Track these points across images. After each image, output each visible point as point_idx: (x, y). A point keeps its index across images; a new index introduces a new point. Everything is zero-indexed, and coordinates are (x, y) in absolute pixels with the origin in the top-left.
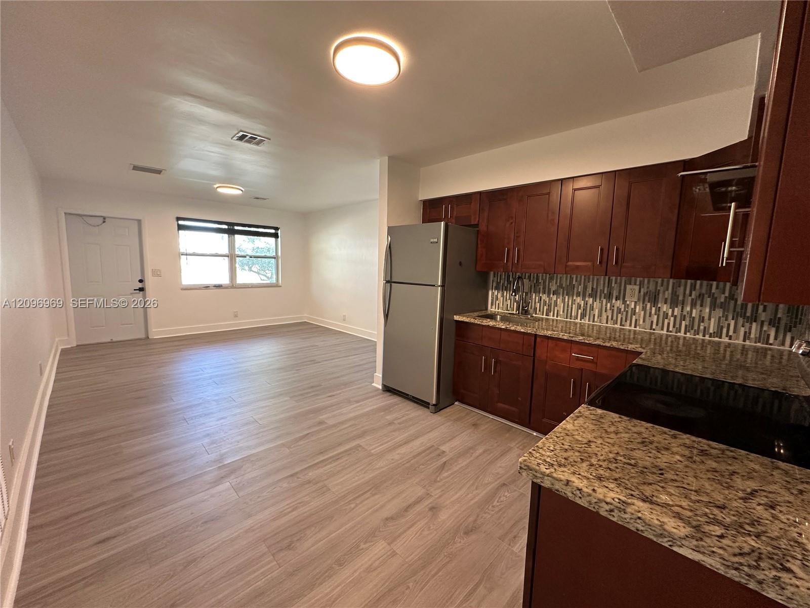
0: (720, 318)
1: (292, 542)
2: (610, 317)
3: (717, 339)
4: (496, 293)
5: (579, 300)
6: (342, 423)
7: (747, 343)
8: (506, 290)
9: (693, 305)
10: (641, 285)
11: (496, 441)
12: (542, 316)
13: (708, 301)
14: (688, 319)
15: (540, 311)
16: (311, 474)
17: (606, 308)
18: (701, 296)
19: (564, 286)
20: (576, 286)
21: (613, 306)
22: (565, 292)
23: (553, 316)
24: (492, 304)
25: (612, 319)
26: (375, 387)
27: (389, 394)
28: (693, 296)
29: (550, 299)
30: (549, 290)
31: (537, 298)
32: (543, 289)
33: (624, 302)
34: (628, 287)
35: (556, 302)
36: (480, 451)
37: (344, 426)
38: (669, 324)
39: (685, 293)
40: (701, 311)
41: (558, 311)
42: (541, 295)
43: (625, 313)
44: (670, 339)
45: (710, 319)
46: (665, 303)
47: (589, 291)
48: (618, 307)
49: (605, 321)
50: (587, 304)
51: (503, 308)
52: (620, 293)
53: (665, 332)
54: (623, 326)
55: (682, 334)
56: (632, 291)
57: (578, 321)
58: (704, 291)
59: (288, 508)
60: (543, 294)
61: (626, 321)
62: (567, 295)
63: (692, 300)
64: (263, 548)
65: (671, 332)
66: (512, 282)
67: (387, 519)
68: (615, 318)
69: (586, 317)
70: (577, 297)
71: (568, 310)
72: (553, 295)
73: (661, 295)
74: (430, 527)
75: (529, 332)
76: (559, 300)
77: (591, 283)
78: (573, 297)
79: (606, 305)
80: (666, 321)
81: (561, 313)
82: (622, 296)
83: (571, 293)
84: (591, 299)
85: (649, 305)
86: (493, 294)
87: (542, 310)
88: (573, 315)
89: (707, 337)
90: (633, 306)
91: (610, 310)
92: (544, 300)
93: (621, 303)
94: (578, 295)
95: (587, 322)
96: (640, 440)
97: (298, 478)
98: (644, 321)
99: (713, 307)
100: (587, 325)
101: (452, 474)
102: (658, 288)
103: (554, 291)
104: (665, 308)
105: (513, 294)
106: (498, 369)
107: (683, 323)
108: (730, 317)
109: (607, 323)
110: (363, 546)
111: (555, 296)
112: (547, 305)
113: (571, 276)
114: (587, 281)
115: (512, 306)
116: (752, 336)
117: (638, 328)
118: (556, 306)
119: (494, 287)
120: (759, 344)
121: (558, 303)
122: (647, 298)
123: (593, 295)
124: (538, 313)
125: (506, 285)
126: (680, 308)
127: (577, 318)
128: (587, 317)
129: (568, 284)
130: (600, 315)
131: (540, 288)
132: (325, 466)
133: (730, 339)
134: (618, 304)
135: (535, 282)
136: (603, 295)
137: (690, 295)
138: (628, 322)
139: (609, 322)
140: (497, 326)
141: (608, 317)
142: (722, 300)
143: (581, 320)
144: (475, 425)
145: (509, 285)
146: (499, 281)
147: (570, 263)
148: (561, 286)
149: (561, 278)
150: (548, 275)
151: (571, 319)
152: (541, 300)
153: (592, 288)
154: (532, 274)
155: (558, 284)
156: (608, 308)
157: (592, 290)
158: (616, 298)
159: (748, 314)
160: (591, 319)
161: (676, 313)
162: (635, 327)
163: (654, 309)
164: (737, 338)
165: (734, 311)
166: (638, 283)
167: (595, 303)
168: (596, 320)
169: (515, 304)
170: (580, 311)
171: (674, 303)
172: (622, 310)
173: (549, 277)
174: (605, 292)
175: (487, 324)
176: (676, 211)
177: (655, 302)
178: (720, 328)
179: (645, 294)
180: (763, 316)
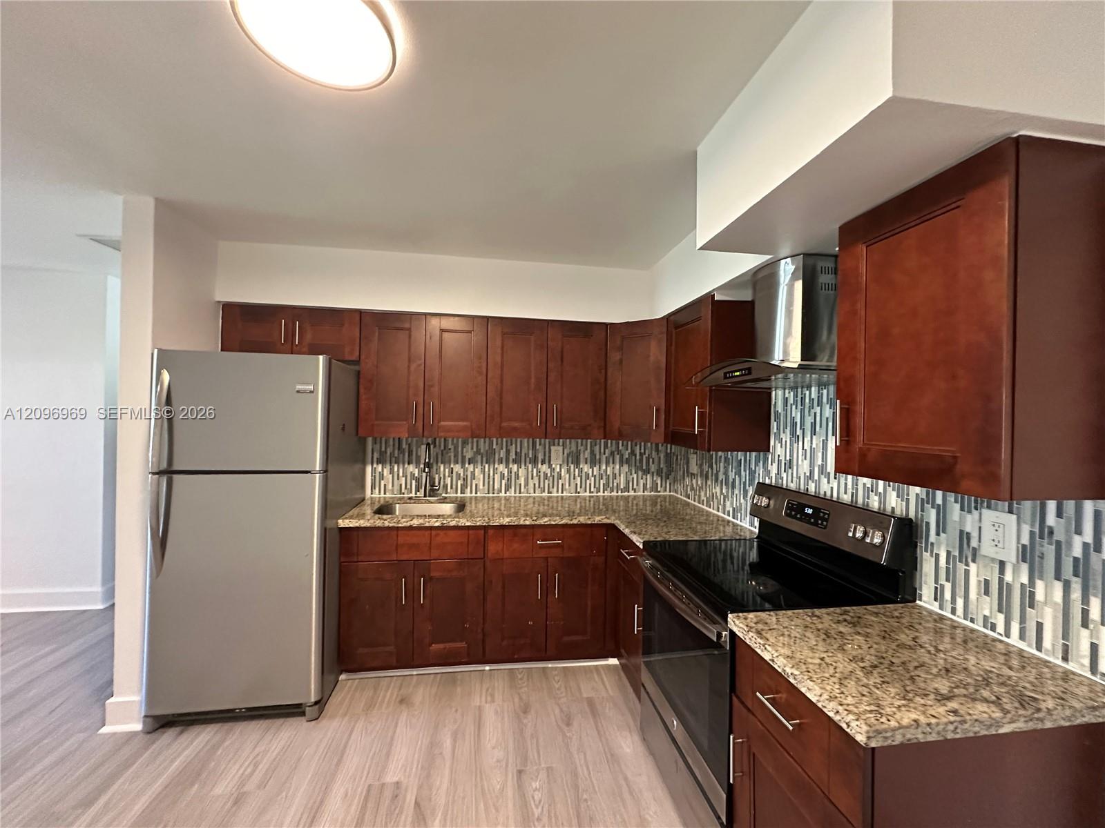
0: (626, 473)
2: (537, 485)
3: (626, 494)
4: (380, 468)
7: (646, 493)
9: (607, 464)
10: (564, 446)
13: (617, 457)
14: (604, 477)
17: (532, 475)
18: (612, 454)
19: (482, 451)
21: (540, 472)
24: (373, 487)
25: (539, 487)
26: (114, 734)
28: (607, 455)
31: (447, 470)
33: (550, 466)
34: (552, 448)
35: (473, 474)
38: (590, 484)
39: (600, 452)
40: (613, 468)
41: (476, 485)
43: (551, 479)
44: (592, 499)
45: (620, 476)
46: (586, 463)
48: (544, 472)
49: (532, 491)
50: (511, 473)
51: (393, 491)
52: (545, 455)
53: (587, 494)
54: (551, 493)
55: (601, 494)
56: (557, 452)
58: (614, 449)
60: (454, 465)
61: (553, 487)
62: (487, 463)
63: (606, 457)
65: (592, 493)
68: (542, 486)
69: (511, 488)
70: (499, 464)
71: (489, 482)
72: (469, 464)
73: (582, 455)
75: (478, 524)
76: (476, 470)
77: (514, 445)
78: (494, 466)
79: (532, 471)
80: (588, 482)
81: (481, 487)
82: (547, 460)
83: (492, 460)
84: (516, 466)
86: (374, 471)
87: (454, 487)
88: (496, 487)
89: (620, 493)
90: (558, 470)
91: (537, 476)
92: (457, 472)
93: (547, 467)
94: (501, 462)
95: (513, 494)
98: (569, 485)
99: (621, 465)
100: (513, 499)
102: (579, 448)
104: (586, 468)
105: (427, 470)
106: (428, 592)
107: (601, 481)
108: (633, 472)
109: (535, 493)
111: (472, 465)
112: (462, 479)
115: (408, 487)
116: (648, 486)
117: (565, 494)
118: (474, 479)
119: (375, 460)
120: (652, 493)
121: (476, 474)
122: (570, 460)
123: (517, 461)
124: (449, 490)
125: (396, 455)
126: (598, 466)
127: (501, 492)
128: (513, 488)
129: (487, 448)
130: (527, 484)
131: (450, 457)
133: (635, 492)
134: (544, 468)
135: (442, 448)
136: (528, 460)
137: (605, 454)
138: (555, 488)
139: (537, 491)
140: (427, 524)
141: (535, 484)
142: (627, 456)
143: (506, 493)
145: (401, 455)
146: (383, 449)
147: (504, 424)
148: (478, 452)
149: (477, 442)
150: (460, 439)
151: (493, 493)
152: (452, 473)
153: (516, 452)
155: (475, 450)
156: (535, 474)
157: (516, 455)
158: (542, 462)
159: (644, 468)
160: (518, 491)
161: (595, 473)
162: (562, 493)
163: (577, 470)
164: (639, 491)
165: (635, 466)
166: (561, 444)
167: (520, 470)
168: (522, 490)
169: (414, 482)
170: (504, 482)
171: (593, 462)
172: (549, 475)
173: (462, 441)
174: (530, 456)
177: (577, 463)
178: (627, 483)
179: (568, 455)
180: (653, 468)
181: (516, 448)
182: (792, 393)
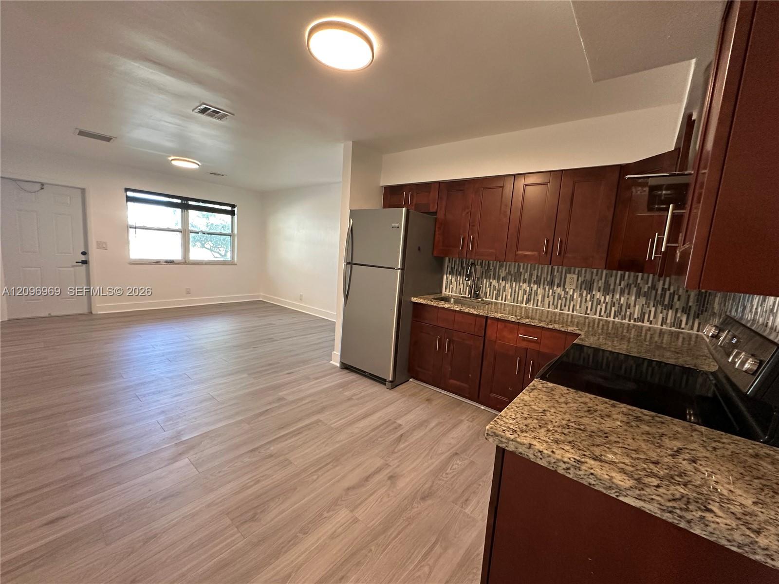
0: (643, 305)
1: (255, 514)
2: (551, 303)
3: (640, 323)
4: (450, 277)
5: (525, 286)
6: (302, 399)
7: (664, 327)
8: (460, 275)
9: (622, 293)
10: (579, 275)
11: (448, 415)
12: (492, 300)
13: (634, 290)
14: (617, 305)
15: (489, 295)
16: (273, 449)
17: (548, 294)
18: (628, 286)
19: (512, 273)
20: (523, 273)
21: (555, 293)
22: (513, 279)
23: (502, 300)
24: (446, 288)
25: (553, 304)
26: (333, 365)
27: (346, 371)
28: (622, 286)
29: (500, 285)
30: (499, 276)
31: (488, 283)
32: (493, 274)
33: (564, 289)
34: (568, 276)
35: (504, 287)
36: (433, 424)
37: (304, 402)
38: (601, 309)
39: (615, 283)
40: (628, 299)
41: (506, 295)
42: (491, 281)
43: (564, 299)
44: (601, 322)
45: (635, 306)
46: (599, 291)
47: (534, 278)
48: (558, 294)
49: (547, 306)
50: (532, 290)
51: (456, 291)
52: (561, 281)
53: (597, 317)
54: (562, 310)
55: (611, 319)
56: (572, 279)
57: (524, 305)
58: (631, 282)
59: (251, 482)
60: (493, 280)
61: (565, 306)
62: (514, 281)
63: (621, 288)
64: (227, 521)
65: (602, 316)
66: (466, 268)
67: (348, 489)
68: (555, 303)
69: (530, 301)
70: (523, 283)
71: (515, 295)
72: (502, 281)
73: (595, 284)
74: (389, 495)
75: (481, 314)
76: (507, 285)
77: (536, 271)
78: (519, 284)
79: (549, 291)
80: (599, 307)
81: (509, 298)
82: (562, 284)
83: (518, 279)
84: (536, 286)
85: (585, 292)
86: (447, 278)
87: (491, 295)
88: (519, 299)
89: (632, 322)
90: (571, 293)
91: (552, 296)
92: (494, 285)
93: (562, 290)
94: (525, 281)
95: (531, 306)
96: (586, 409)
97: (259, 452)
98: (580, 307)
99: (638, 295)
100: (531, 309)
101: (408, 445)
102: (593, 278)
103: (503, 278)
104: (598, 295)
105: (467, 279)
106: (452, 347)
107: (613, 308)
108: (652, 305)
109: (549, 308)
110: (326, 514)
111: (504, 282)
112: (497, 290)
113: (518, 264)
114: (532, 270)
115: (465, 290)
116: (669, 321)
117: (575, 313)
118: (505, 291)
119: (448, 272)
120: (673, 329)
121: (506, 288)
122: (583, 287)
123: (538, 282)
124: (488, 297)
125: (460, 270)
126: (611, 295)
127: (523, 303)
128: (532, 302)
129: (516, 271)
130: (543, 301)
131: (490, 274)
132: (286, 440)
133: (651, 324)
134: (559, 290)
135: (486, 268)
136: (546, 283)
137: (620, 285)
138: (567, 307)
139: (550, 307)
140: (452, 308)
141: (549, 302)
142: (646, 290)
143: (526, 305)
144: (428, 400)
145: (462, 271)
146: (453, 266)
147: (520, 252)
148: (509, 273)
149: (510, 265)
150: (498, 262)
151: (517, 303)
152: (491, 285)
153: (537, 276)
154: (484, 261)
155: (507, 271)
156: (550, 294)
157: (537, 278)
158: (558, 285)
159: (666, 302)
160: (535, 305)
161: (607, 301)
162: (573, 312)
163: (589, 296)
164: (656, 323)
165: (655, 299)
166: (576, 272)
167: (539, 289)
168: (539, 304)
169: (468, 288)
170: (525, 296)
171: (606, 290)
172: (562, 296)
173: (499, 265)
174: (548, 280)
175: (443, 306)
176: (612, 210)
177: (590, 290)
178: (643, 314)
179: (582, 283)
180: (678, 304)
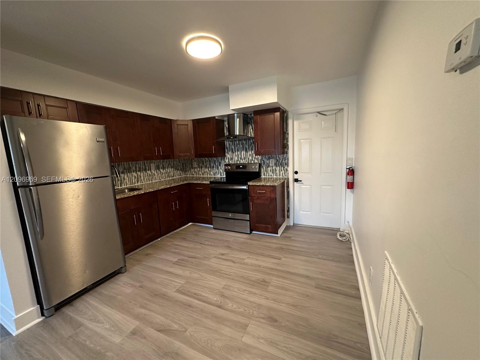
7: (178, 177)
9: (167, 168)
10: (154, 163)
13: (170, 166)
14: (167, 173)
19: (126, 168)
20: (132, 167)
22: (127, 171)
25: (148, 179)
28: (167, 165)
29: (121, 177)
33: (151, 171)
35: (124, 178)
40: (169, 170)
41: (126, 182)
43: (152, 176)
45: (171, 172)
48: (149, 174)
49: (146, 181)
50: (138, 175)
52: (149, 167)
54: (152, 181)
55: (167, 179)
56: (152, 166)
58: (169, 163)
62: (129, 173)
65: (164, 179)
69: (139, 181)
70: (133, 173)
71: (130, 180)
72: (122, 174)
80: (163, 175)
88: (133, 182)
89: (172, 178)
90: (154, 172)
95: (140, 184)
98: (157, 177)
102: (159, 164)
104: (162, 171)
114: (136, 164)
116: (179, 174)
122: (157, 168)
126: (165, 170)
142: (172, 165)
143: (137, 184)
156: (146, 175)
157: (139, 168)
158: (148, 170)
159: (177, 168)
162: (156, 180)
163: (159, 172)
165: (175, 168)
174: (144, 168)
177: (159, 169)
178: (173, 174)
179: (156, 167)
180: (179, 168)
181: (139, 166)
182: (231, 143)
